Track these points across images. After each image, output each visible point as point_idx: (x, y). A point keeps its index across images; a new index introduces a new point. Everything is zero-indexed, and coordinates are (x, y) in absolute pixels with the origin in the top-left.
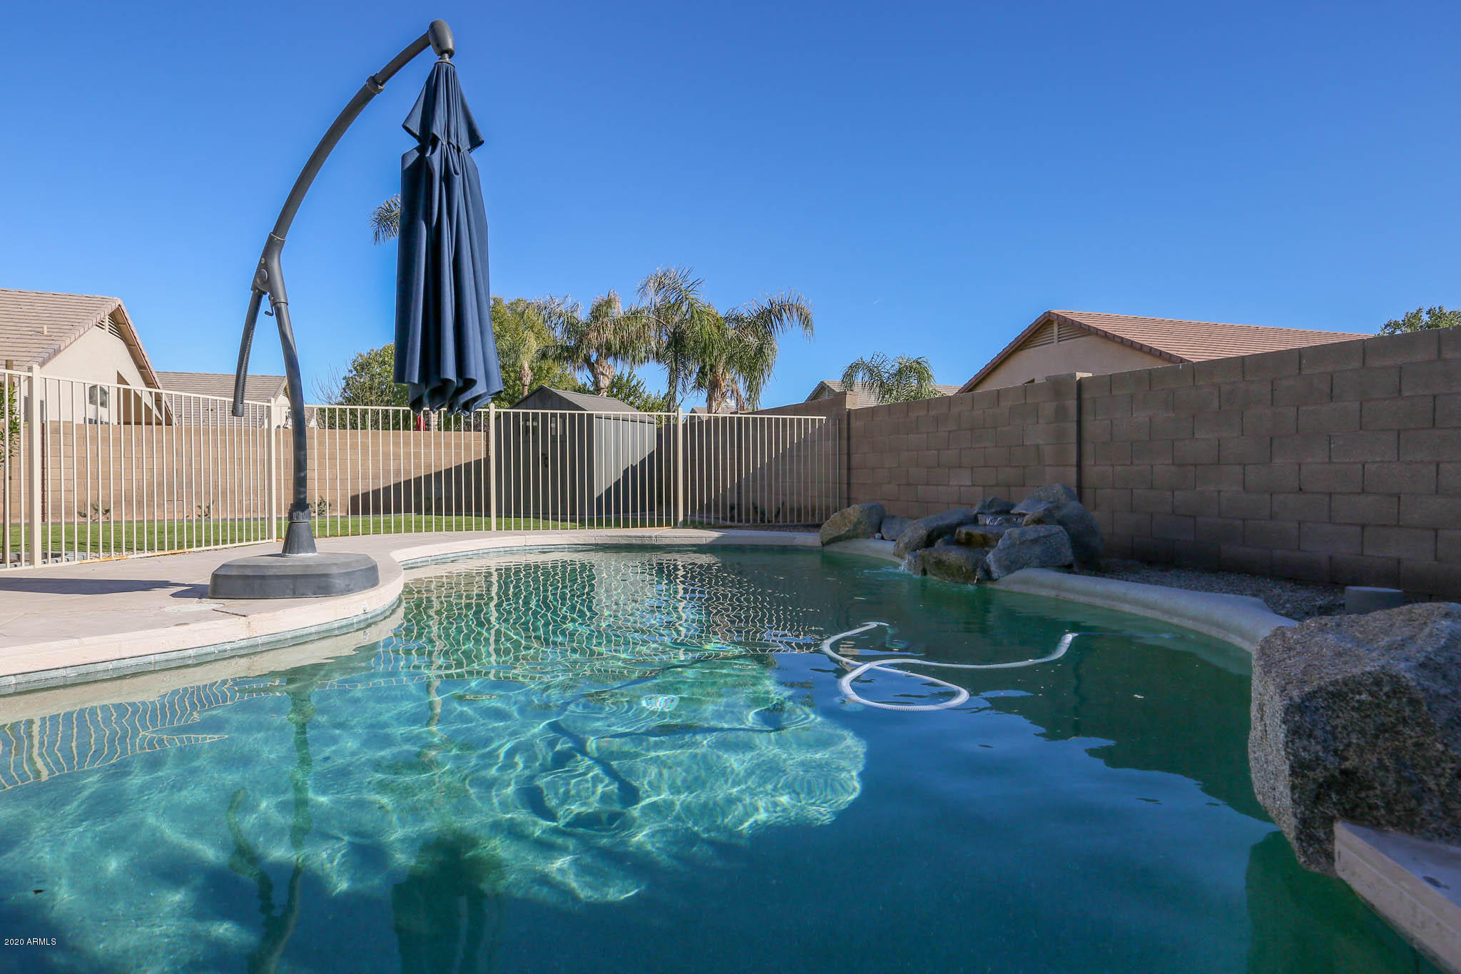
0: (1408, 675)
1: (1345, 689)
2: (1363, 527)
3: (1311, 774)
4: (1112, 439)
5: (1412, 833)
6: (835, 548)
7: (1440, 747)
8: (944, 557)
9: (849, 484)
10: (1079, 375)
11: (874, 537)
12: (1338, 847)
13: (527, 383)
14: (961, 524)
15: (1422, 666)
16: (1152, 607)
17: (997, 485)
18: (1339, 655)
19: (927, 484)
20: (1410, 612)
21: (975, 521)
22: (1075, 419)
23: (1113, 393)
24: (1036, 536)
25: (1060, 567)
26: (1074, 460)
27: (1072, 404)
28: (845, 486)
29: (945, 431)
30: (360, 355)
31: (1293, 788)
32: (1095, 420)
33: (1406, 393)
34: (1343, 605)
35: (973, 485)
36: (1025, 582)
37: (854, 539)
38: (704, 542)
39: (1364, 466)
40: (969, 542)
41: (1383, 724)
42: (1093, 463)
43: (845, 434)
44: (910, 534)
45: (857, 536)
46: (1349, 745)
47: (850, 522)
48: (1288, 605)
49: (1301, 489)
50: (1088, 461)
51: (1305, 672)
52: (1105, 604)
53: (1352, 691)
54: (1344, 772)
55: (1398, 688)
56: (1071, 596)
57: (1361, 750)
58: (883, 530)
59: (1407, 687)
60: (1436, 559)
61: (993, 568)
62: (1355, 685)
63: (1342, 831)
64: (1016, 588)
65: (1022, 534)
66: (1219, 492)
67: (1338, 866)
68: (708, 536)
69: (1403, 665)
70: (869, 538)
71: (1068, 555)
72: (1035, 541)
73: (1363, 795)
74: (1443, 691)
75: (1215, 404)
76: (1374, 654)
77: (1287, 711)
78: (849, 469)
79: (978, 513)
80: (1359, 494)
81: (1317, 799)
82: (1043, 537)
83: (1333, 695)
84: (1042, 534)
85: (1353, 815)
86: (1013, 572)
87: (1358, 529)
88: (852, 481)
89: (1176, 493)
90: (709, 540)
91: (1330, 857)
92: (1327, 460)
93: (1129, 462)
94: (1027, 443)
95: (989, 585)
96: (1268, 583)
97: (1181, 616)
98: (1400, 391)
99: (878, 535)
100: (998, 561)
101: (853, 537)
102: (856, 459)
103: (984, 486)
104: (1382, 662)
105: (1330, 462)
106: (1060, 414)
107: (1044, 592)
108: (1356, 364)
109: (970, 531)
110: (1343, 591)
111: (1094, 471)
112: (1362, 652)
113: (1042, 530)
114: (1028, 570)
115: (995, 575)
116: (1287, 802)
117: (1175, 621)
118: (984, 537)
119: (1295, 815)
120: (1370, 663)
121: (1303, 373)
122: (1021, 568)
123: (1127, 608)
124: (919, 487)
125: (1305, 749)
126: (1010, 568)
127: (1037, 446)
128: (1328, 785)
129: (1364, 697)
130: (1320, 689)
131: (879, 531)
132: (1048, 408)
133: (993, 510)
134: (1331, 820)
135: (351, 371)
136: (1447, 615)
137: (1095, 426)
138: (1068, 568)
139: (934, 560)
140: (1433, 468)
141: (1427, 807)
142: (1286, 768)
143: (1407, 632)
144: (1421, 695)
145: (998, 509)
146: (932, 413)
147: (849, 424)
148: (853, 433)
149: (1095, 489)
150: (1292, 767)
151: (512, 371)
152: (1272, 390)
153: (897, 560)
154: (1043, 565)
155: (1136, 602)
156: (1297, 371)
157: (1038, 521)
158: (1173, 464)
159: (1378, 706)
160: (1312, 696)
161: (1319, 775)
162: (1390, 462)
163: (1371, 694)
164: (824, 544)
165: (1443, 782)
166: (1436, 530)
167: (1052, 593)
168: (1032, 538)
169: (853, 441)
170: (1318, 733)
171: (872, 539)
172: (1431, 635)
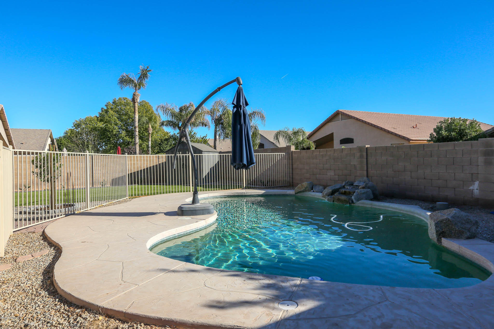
0: (450, 218)
1: (442, 220)
2: (439, 188)
3: (438, 232)
4: (376, 164)
5: (451, 238)
6: (299, 194)
7: (454, 227)
8: (340, 198)
9: (292, 174)
10: (367, 146)
11: (311, 191)
12: (442, 241)
13: (151, 133)
14: (340, 188)
15: (451, 217)
16: (396, 209)
17: (342, 175)
18: (441, 216)
19: (320, 174)
20: (450, 210)
21: (344, 187)
22: (366, 158)
23: (376, 151)
24: (364, 192)
25: (370, 199)
26: (366, 169)
27: (365, 154)
28: (291, 174)
29: (325, 159)
30: (76, 121)
31: (436, 234)
32: (371, 158)
33: (448, 156)
34: (436, 207)
35: (335, 175)
36: (363, 203)
37: (305, 192)
38: (260, 194)
39: (439, 173)
40: (345, 193)
41: (447, 225)
42: (371, 170)
43: (291, 159)
44: (327, 191)
45: (306, 191)
46: (443, 228)
47: (304, 187)
48: (424, 207)
49: (425, 178)
50: (369, 170)
51: (437, 219)
52: (384, 208)
53: (443, 221)
54: (443, 231)
55: (449, 220)
56: (375, 207)
57: (445, 229)
58: (313, 189)
59: (450, 220)
60: (455, 195)
61: (354, 200)
62: (443, 220)
63: (443, 239)
64: (360, 205)
65: (360, 191)
66: (405, 178)
67: (442, 243)
68: (262, 192)
69: (449, 217)
70: (309, 191)
71: (372, 197)
72: (364, 193)
73: (445, 234)
74: (454, 220)
75: (403, 156)
76: (446, 216)
77: (435, 224)
78: (292, 169)
79: (344, 185)
80: (438, 180)
81: (439, 235)
82: (366, 192)
83: (441, 221)
84: (365, 191)
85: (444, 237)
86: (359, 201)
87: (438, 188)
88: (293, 173)
89: (394, 179)
90: (262, 193)
91: (441, 242)
92: (431, 171)
93: (381, 170)
94: (351, 164)
95: (353, 204)
96: (418, 201)
97: (403, 211)
98: (446, 156)
99: (312, 191)
100: (355, 199)
101: (305, 191)
102: (295, 166)
103: (338, 175)
104: (447, 217)
105: (431, 172)
106: (361, 156)
107: (368, 206)
108: (437, 149)
109: (345, 190)
110: (435, 203)
111: (372, 172)
112: (444, 216)
113: (365, 190)
114: (363, 200)
115: (354, 202)
116: (435, 236)
117: (402, 212)
118: (349, 192)
119: (437, 238)
120: (445, 217)
121: (425, 150)
122: (361, 200)
123: (390, 209)
124: (317, 175)
125: (437, 229)
126: (358, 200)
127: (355, 165)
128: (441, 233)
129: (445, 221)
130: (439, 221)
131: (312, 189)
132: (358, 155)
133: (348, 184)
134: (441, 238)
135: (73, 127)
136: (455, 210)
137: (371, 160)
138: (372, 200)
139: (337, 198)
140: (454, 174)
141: (452, 235)
142: (435, 232)
143: (450, 212)
144: (452, 221)
145: (350, 184)
146: (321, 154)
147: (292, 155)
148: (293, 158)
149: (372, 177)
150: (436, 232)
151: (142, 128)
152: (417, 154)
153: (324, 198)
154: (366, 199)
155: (392, 208)
156: (423, 149)
157: (363, 188)
158: (393, 171)
159: (446, 222)
160: (438, 222)
161: (440, 232)
162: (445, 172)
163: (446, 221)
164: (296, 194)
165: (454, 231)
166: (455, 188)
167: (370, 206)
168: (363, 192)
169: (293, 161)
170: (439, 227)
171: (310, 192)
172: (453, 213)
